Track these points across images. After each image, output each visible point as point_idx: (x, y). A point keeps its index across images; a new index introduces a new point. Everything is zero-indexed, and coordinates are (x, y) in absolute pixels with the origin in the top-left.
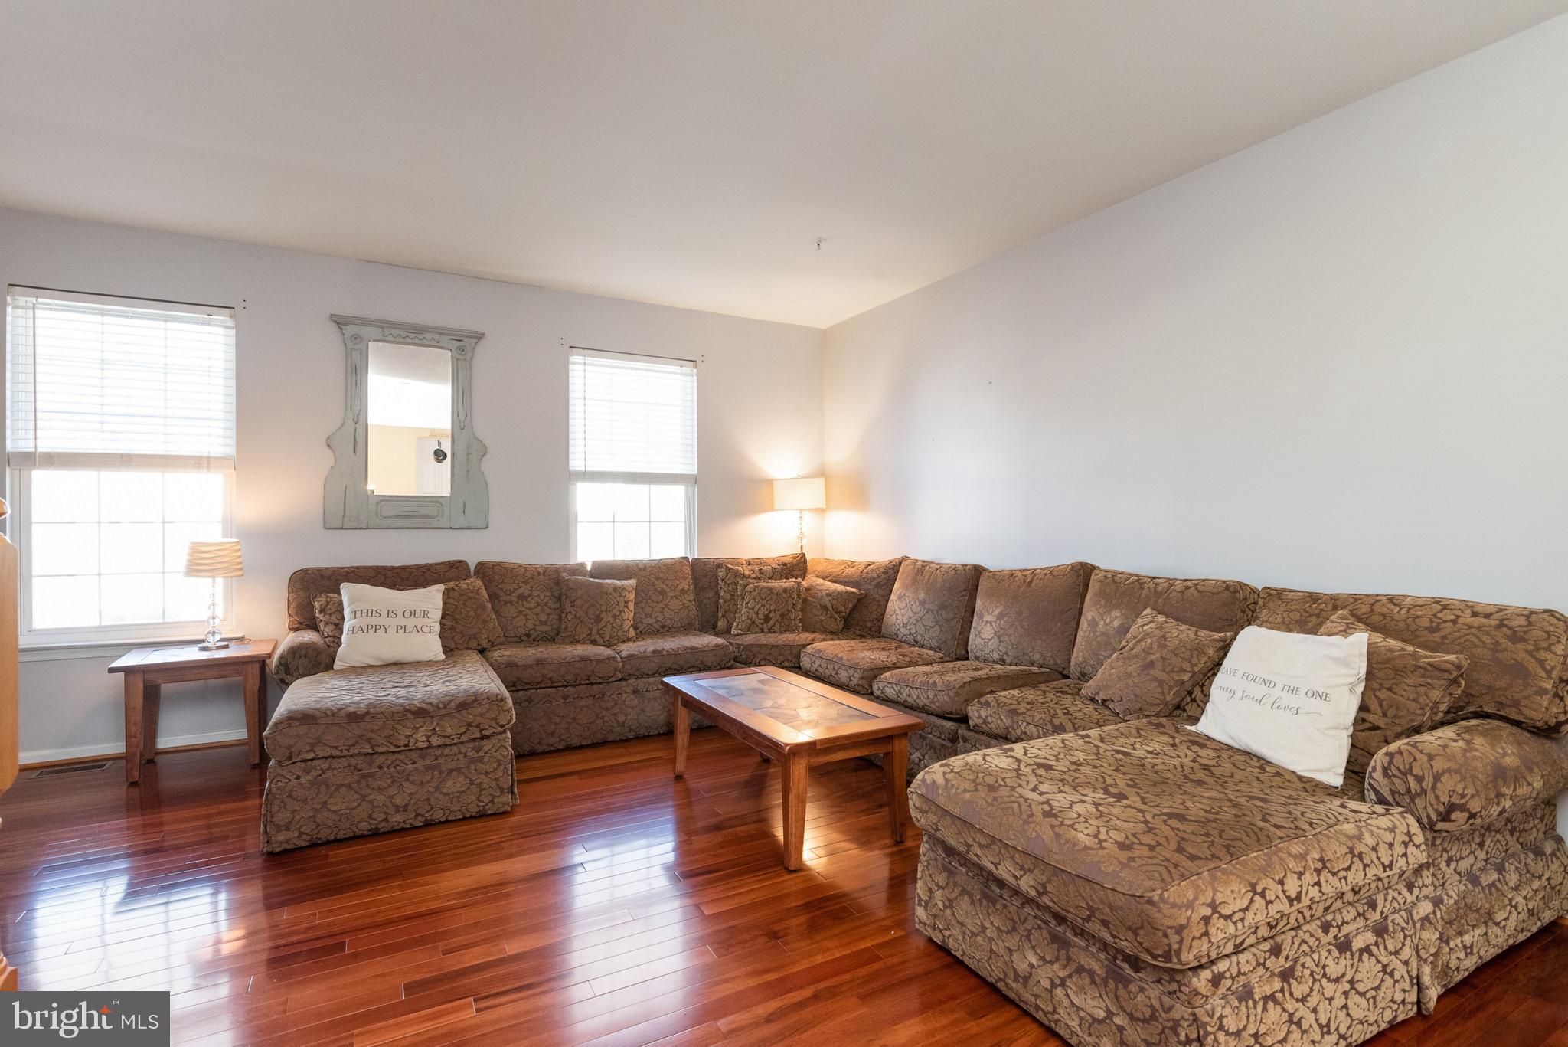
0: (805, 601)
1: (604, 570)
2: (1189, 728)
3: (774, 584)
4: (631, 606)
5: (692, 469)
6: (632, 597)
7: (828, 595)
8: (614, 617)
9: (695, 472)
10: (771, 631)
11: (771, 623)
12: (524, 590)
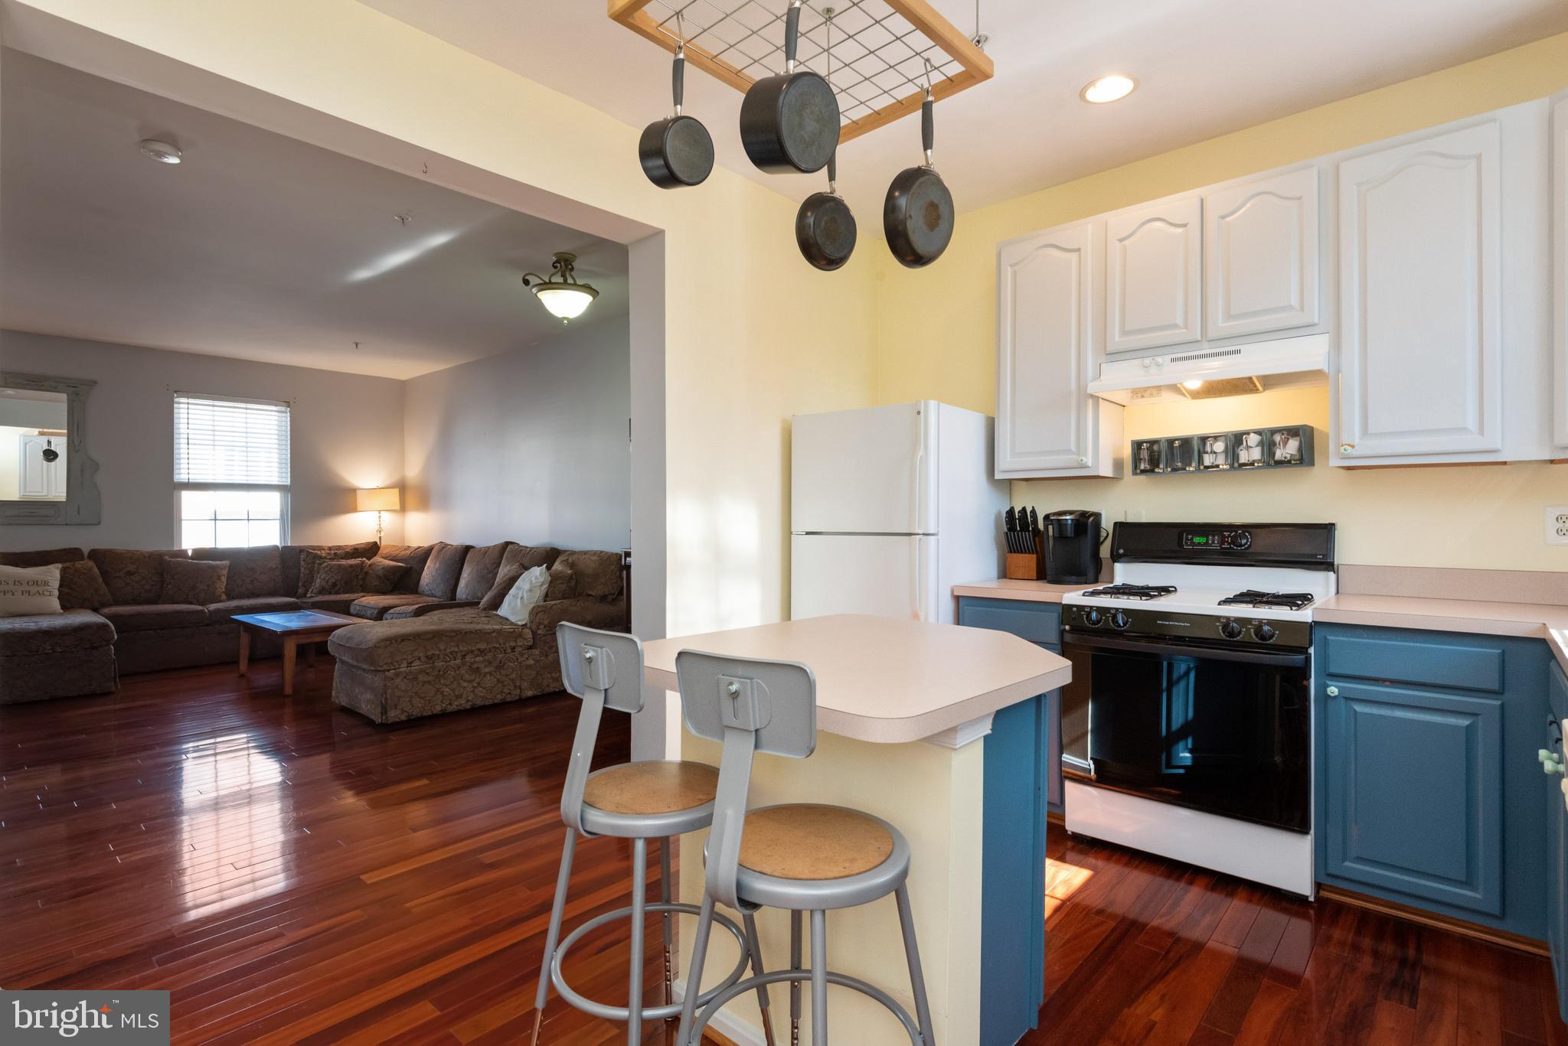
0: (366, 573)
1: (201, 554)
2: (495, 612)
3: (344, 562)
4: (224, 579)
5: (287, 481)
6: (225, 572)
7: (383, 568)
8: (208, 586)
9: (289, 483)
10: (337, 593)
11: (337, 588)
12: (131, 568)
